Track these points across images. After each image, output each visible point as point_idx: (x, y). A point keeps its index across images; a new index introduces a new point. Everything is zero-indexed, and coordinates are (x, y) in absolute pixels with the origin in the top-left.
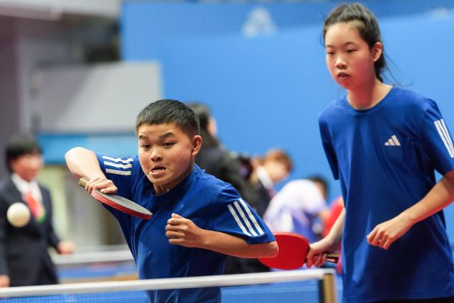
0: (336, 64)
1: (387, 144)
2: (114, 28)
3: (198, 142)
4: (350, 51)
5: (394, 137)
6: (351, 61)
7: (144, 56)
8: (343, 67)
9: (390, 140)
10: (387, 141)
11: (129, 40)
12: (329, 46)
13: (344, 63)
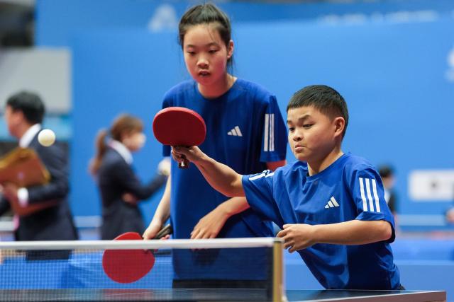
0: (198, 63)
1: (229, 133)
2: (29, 16)
3: (341, 123)
4: (211, 52)
5: (237, 128)
6: (212, 61)
7: (55, 43)
8: (205, 66)
9: (233, 131)
10: (230, 131)
11: (41, 28)
12: (190, 46)
13: (207, 63)
